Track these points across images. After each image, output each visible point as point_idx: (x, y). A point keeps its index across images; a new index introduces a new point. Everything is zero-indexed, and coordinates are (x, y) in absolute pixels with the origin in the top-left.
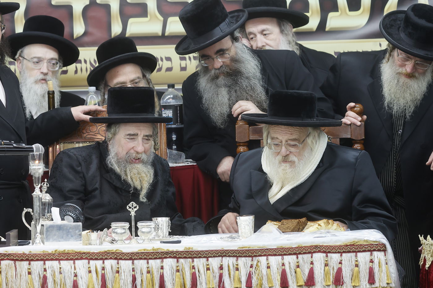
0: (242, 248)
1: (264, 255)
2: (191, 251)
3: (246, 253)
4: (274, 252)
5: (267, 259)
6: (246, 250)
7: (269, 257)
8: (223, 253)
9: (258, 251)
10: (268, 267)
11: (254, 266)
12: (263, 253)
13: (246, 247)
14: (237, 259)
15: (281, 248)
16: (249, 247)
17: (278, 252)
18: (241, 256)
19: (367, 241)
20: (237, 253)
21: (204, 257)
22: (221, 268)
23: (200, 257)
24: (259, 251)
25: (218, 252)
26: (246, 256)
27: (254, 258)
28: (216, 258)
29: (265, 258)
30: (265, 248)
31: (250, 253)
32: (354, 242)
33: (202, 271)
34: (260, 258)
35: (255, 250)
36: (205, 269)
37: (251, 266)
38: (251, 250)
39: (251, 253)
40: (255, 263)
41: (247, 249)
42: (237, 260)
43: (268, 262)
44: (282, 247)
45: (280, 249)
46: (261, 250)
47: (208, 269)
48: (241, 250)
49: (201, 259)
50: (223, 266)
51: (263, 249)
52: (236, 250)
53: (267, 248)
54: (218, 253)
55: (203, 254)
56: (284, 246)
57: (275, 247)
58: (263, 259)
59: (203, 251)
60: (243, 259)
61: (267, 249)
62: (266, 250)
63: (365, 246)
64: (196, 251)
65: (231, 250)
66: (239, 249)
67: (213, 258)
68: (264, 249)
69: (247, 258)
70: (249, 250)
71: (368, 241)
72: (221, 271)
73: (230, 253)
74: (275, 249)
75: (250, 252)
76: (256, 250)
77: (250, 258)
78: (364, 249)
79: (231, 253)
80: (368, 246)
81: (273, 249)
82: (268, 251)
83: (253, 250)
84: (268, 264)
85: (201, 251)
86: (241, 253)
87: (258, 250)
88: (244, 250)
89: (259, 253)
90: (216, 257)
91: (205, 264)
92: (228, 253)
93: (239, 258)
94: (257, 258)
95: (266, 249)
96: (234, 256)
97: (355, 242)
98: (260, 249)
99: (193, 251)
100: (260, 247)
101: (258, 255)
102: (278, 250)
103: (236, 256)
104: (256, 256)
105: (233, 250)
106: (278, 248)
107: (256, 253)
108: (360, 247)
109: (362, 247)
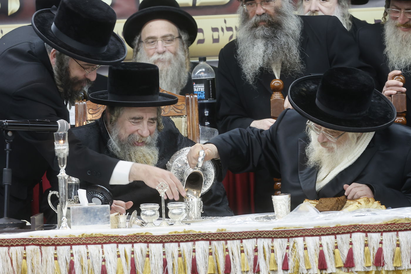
0: (278, 229)
1: (301, 236)
2: (224, 233)
3: (282, 234)
4: (311, 232)
5: (304, 240)
6: (282, 231)
7: (306, 238)
8: (258, 235)
9: (294, 232)
10: (305, 249)
11: (291, 247)
12: (300, 233)
13: (282, 228)
14: (273, 240)
15: (319, 228)
16: (285, 227)
17: (315, 232)
18: (277, 238)
19: (409, 219)
20: (273, 234)
21: (238, 239)
22: (256, 250)
23: (234, 239)
24: (296, 232)
25: (252, 233)
26: (282, 237)
27: (290, 239)
28: (250, 240)
29: (302, 238)
30: (302, 229)
31: (286, 234)
32: (395, 220)
33: (236, 254)
34: (296, 239)
35: (291, 230)
36: (240, 251)
37: (288, 248)
38: (287, 231)
39: (287, 234)
40: (291, 245)
41: (283, 229)
42: (272, 242)
43: (305, 243)
44: (319, 227)
45: (318, 229)
46: (297, 230)
47: (242, 251)
48: (276, 231)
49: (235, 241)
50: (258, 248)
51: (299, 230)
52: (271, 231)
53: (304, 228)
54: (252, 235)
55: (237, 236)
56: (321, 226)
57: (312, 228)
58: (300, 240)
59: (237, 233)
60: (279, 240)
61: (304, 230)
62: (302, 231)
63: (407, 225)
64: (229, 233)
65: (266, 231)
66: (274, 230)
67: (247, 240)
68: (301, 229)
69: (283, 239)
70: (284, 231)
71: (410, 219)
72: (256, 253)
73: (264, 234)
74: (312, 229)
75: (286, 233)
76: (292, 230)
77: (287, 240)
78: (405, 228)
79: (266, 235)
80: (410, 225)
81: (310, 229)
82: (305, 231)
83: (289, 231)
84: (305, 245)
85: (234, 233)
86: (277, 234)
87: (294, 230)
88: (279, 231)
89: (296, 233)
90: (251, 238)
91: (239, 247)
92: (263, 234)
93: (275, 240)
94: (293, 239)
95: (302, 230)
96: (269, 238)
97: (396, 221)
98: (296, 230)
99: (226, 233)
100: (297, 228)
101: (294, 236)
102: (315, 230)
103: (271, 238)
104: (292, 237)
105: (268, 231)
106: (316, 228)
107: (292, 234)
108: (401, 225)
109: (403, 225)
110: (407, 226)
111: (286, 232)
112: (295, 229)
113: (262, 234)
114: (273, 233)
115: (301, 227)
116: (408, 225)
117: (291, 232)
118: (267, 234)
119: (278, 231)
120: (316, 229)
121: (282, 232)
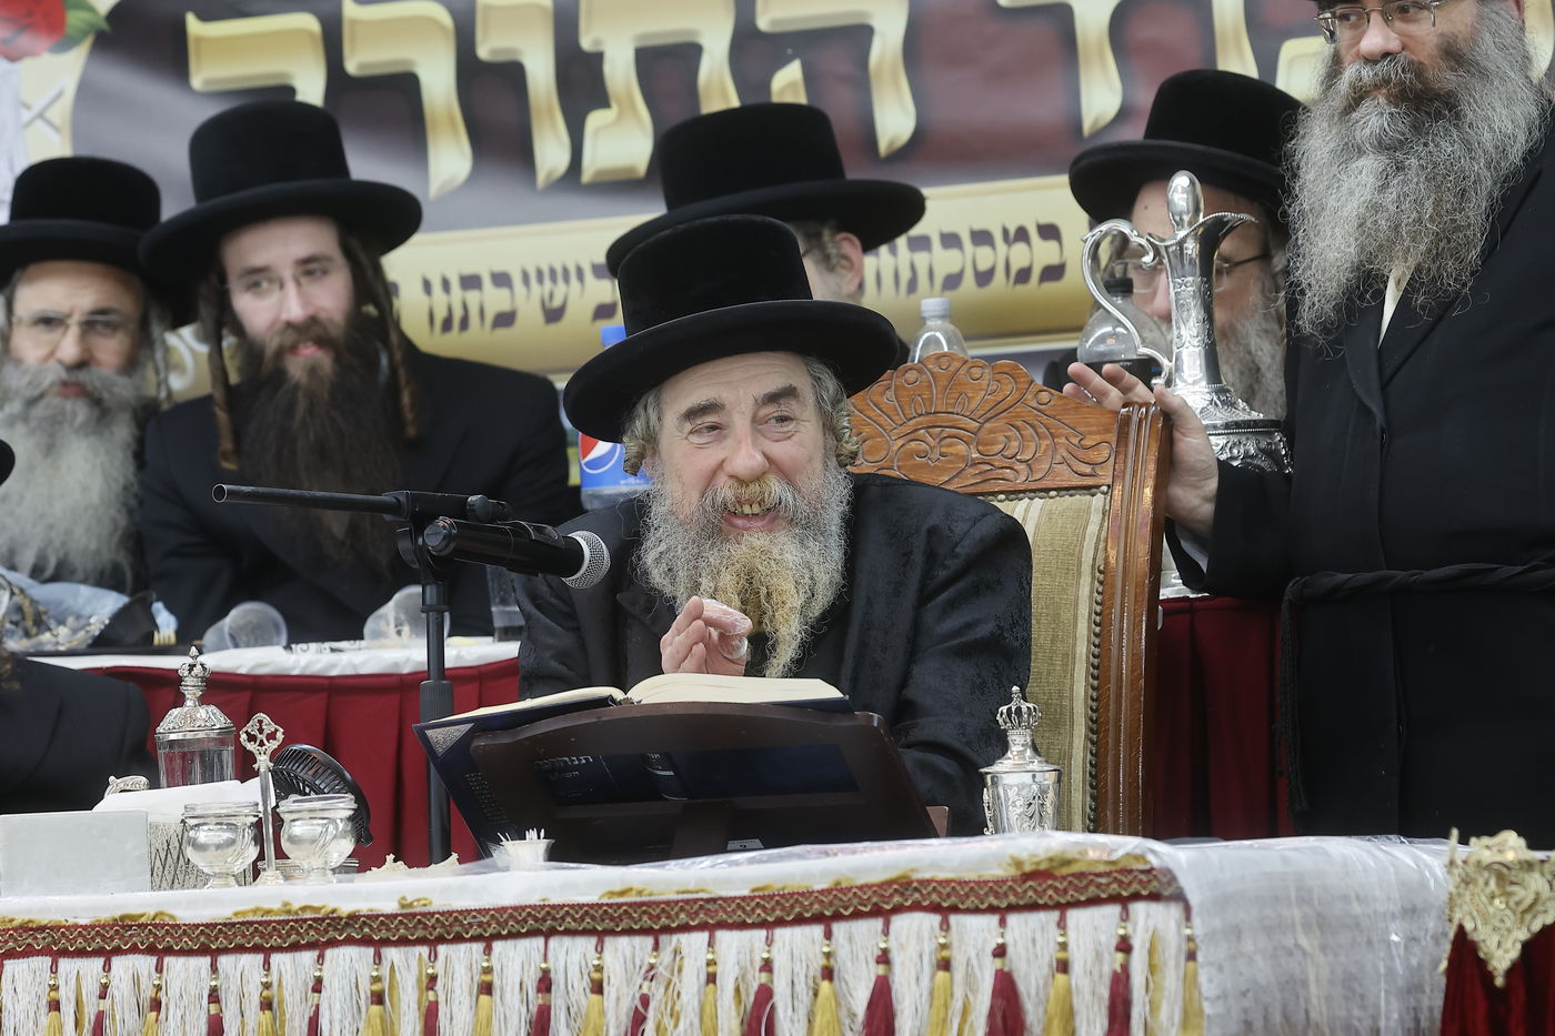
0: (621, 895)
1: (702, 927)
2: (424, 915)
3: (630, 917)
4: (739, 912)
5: (711, 944)
6: (630, 905)
8: (544, 920)
9: (676, 909)
11: (661, 971)
12: (697, 915)
13: (636, 891)
15: (766, 892)
17: (753, 910)
18: (613, 933)
20: (598, 919)
21: (474, 938)
23: (459, 939)
24: (682, 909)
25: (524, 914)
26: (629, 932)
27: (663, 938)
28: (521, 943)
29: (703, 936)
30: (705, 895)
31: (645, 918)
34: (683, 937)
35: (663, 902)
36: (476, 986)
37: (649, 975)
38: (648, 904)
39: (651, 917)
40: (664, 961)
41: (637, 899)
42: (600, 949)
43: (711, 957)
44: (768, 889)
45: (763, 897)
46: (687, 902)
47: (486, 989)
48: (610, 905)
49: (463, 947)
51: (696, 901)
52: (591, 906)
53: (712, 896)
54: (525, 920)
55: (471, 925)
56: (776, 888)
57: (745, 892)
58: (694, 943)
59: (469, 912)
60: (624, 941)
61: (714, 900)
62: (707, 905)
63: (1098, 880)
64: (442, 914)
65: (573, 906)
66: (605, 901)
67: (510, 943)
68: (702, 899)
69: (635, 940)
70: (641, 904)
72: (546, 995)
73: (568, 919)
74: (743, 898)
75: (645, 912)
76: (668, 903)
77: (649, 941)
79: (574, 920)
80: (1108, 879)
81: (733, 899)
82: (717, 907)
83: (658, 904)
84: (710, 963)
85: (461, 912)
86: (612, 919)
87: (677, 902)
88: (622, 904)
89: (682, 916)
90: (520, 935)
91: (475, 968)
92: (563, 918)
93: (608, 940)
94: (675, 938)
95: (708, 901)
96: (585, 932)
98: (682, 901)
99: (432, 914)
100: (692, 892)
101: (674, 925)
102: (753, 904)
103: (595, 932)
104: (667, 930)
105: (581, 906)
106: (756, 894)
107: (667, 918)
108: (1076, 882)
109: (1085, 882)
110: (1099, 886)
111: (644, 908)
112: (680, 897)
113: (558, 916)
114: (600, 912)
115: (702, 891)
116: (1103, 880)
117: (663, 910)
118: (577, 916)
119: (617, 904)
120: (758, 900)
121: (630, 911)
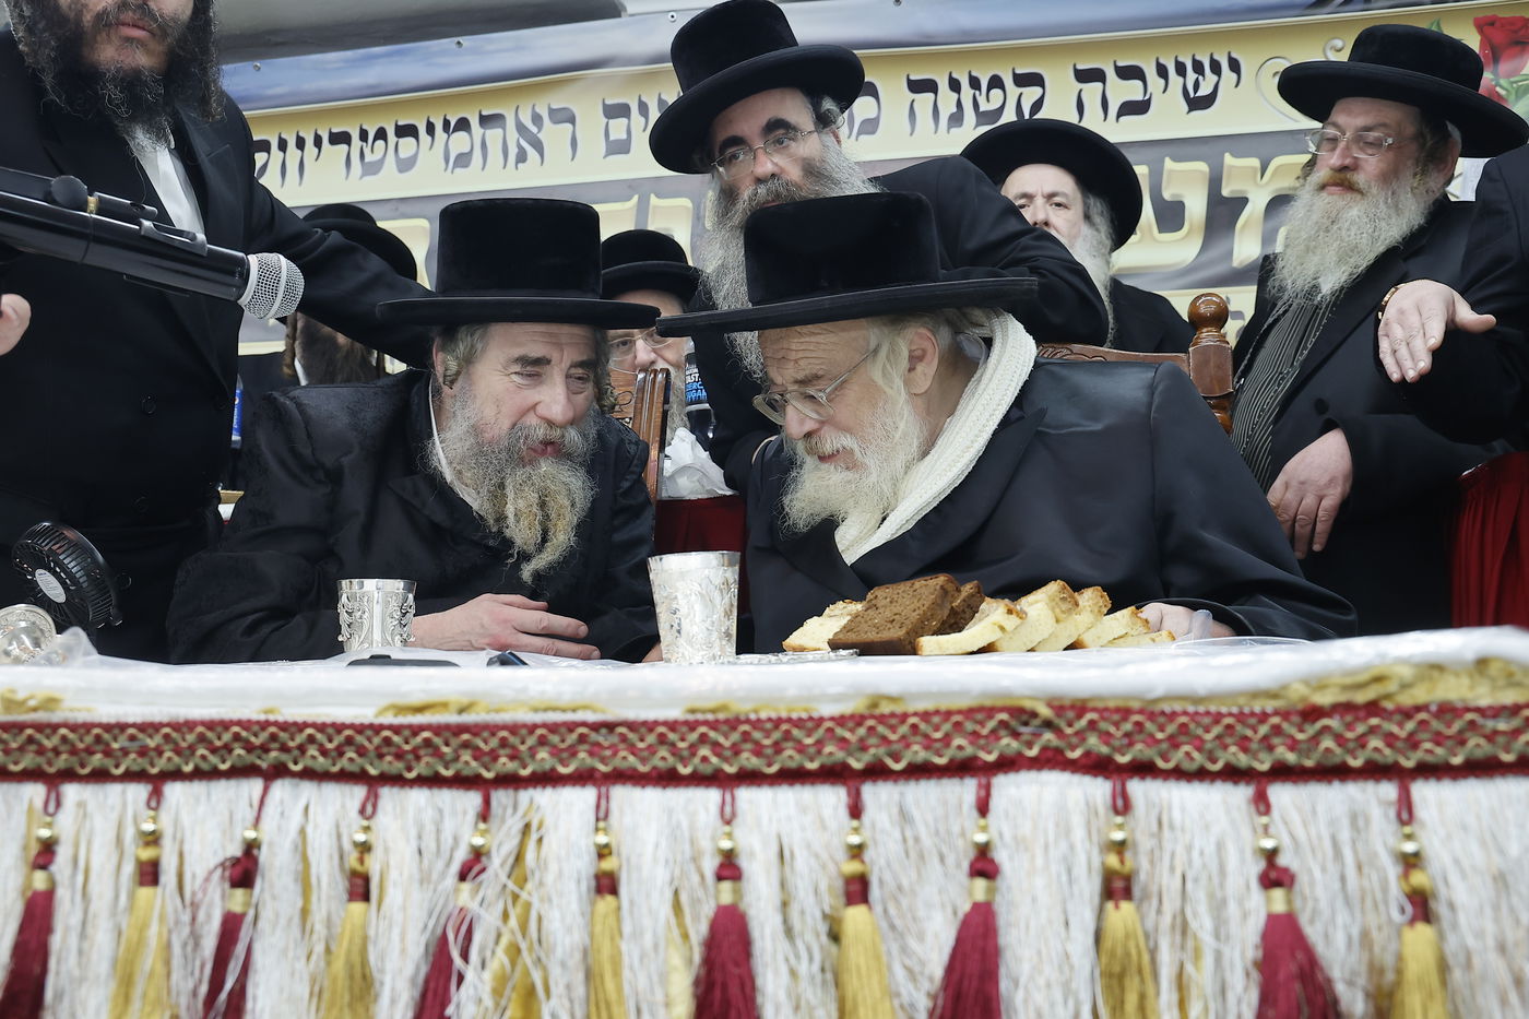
0: (420, 709)
1: (582, 778)
2: (39, 727)
3: (437, 754)
4: (663, 752)
5: (602, 815)
6: (438, 729)
7: (621, 794)
8: (265, 749)
9: (531, 741)
10: (606, 884)
11: (497, 865)
12: (574, 754)
13: (444, 705)
15: (721, 716)
16: (465, 701)
17: (693, 748)
18: (397, 780)
19: (1510, 675)
20: (372, 754)
21: (131, 776)
22: (243, 871)
23: (100, 776)
24: (542, 741)
25: (227, 737)
26: (433, 781)
27: (500, 797)
28: (222, 790)
29: (585, 796)
30: (591, 717)
31: (466, 756)
32: (1378, 679)
33: (101, 888)
34: (544, 797)
35: (504, 727)
36: (129, 868)
37: (472, 867)
38: (475, 729)
39: (478, 755)
40: (501, 844)
41: (452, 718)
42: (368, 810)
43: (602, 839)
44: (723, 708)
45: (714, 725)
46: (553, 728)
47: (149, 874)
48: (396, 729)
49: (114, 790)
50: (264, 856)
51: (571, 727)
52: (360, 729)
53: (610, 717)
54: (228, 748)
55: (125, 752)
56: (742, 708)
57: (675, 713)
58: (565, 810)
59: (122, 727)
60: (419, 797)
61: (610, 727)
62: (594, 736)
63: (1490, 724)
64: (74, 728)
65: (321, 727)
66: (389, 719)
67: (198, 787)
68: (584, 724)
69: (446, 796)
70: (459, 729)
71: (1519, 677)
72: (239, 893)
73: (312, 751)
74: (672, 726)
75: (466, 745)
76: (514, 729)
77: (472, 800)
78: (1477, 746)
79: (324, 752)
80: (1516, 722)
81: (650, 726)
82: (614, 739)
83: (493, 729)
84: (603, 852)
85: (108, 728)
86: (399, 756)
87: (532, 728)
88: (422, 728)
89: (543, 754)
90: (214, 774)
91: (129, 834)
92: (302, 749)
93: (387, 794)
94: (525, 796)
95: (596, 727)
96: (344, 777)
97: (1391, 687)
98: (544, 725)
99: (55, 727)
100: (554, 709)
101: (525, 773)
102: (693, 737)
103: (360, 777)
104: (511, 781)
105: (339, 728)
106: (700, 717)
107: (512, 758)
108: (1436, 725)
109: (1457, 726)
110: (1491, 737)
111: (466, 737)
112: (538, 718)
113: (291, 744)
114: (377, 740)
115: (585, 708)
116: (1502, 726)
117: (504, 743)
118: (330, 746)
119: (410, 727)
120: (703, 729)
121: (437, 741)
